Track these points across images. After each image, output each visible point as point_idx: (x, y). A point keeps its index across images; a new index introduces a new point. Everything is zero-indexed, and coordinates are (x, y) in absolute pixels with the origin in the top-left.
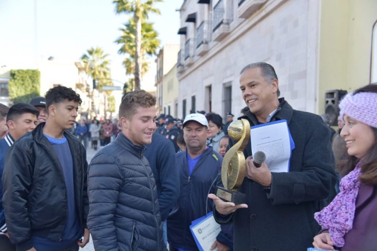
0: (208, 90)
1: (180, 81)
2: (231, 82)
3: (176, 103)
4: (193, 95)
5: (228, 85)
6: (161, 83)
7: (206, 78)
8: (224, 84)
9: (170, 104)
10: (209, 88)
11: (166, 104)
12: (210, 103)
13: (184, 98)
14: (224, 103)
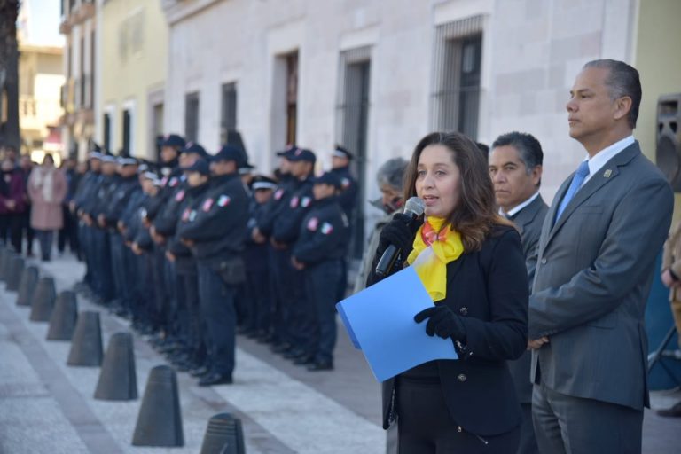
0: (283, 66)
1: (173, 25)
2: (367, 48)
3: (157, 100)
4: (228, 78)
5: (357, 57)
6: (88, 25)
7: (279, 25)
8: (343, 53)
9: (129, 105)
10: (290, 60)
11: (109, 102)
12: (292, 109)
13: (192, 88)
14: (341, 114)
